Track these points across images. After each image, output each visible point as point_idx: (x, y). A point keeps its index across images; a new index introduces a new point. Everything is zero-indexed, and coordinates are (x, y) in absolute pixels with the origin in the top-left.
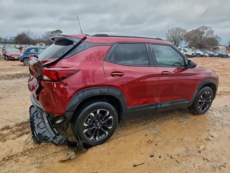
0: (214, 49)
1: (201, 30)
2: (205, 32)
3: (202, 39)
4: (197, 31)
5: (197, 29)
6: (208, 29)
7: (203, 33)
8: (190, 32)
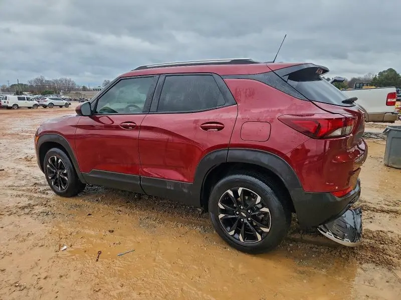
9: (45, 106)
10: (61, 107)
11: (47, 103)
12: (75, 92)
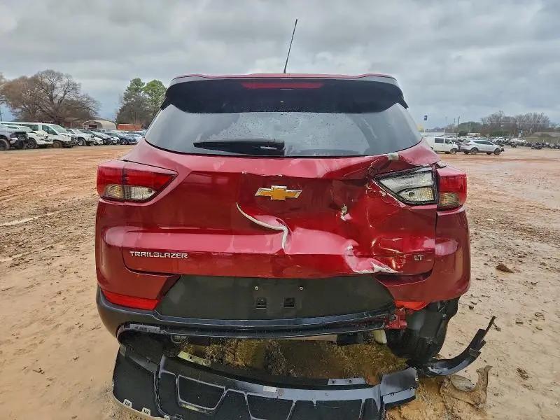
0: (90, 126)
1: (46, 81)
2: (58, 84)
3: (56, 101)
4: (35, 80)
5: (36, 76)
6: (65, 80)
7: (53, 87)
8: (15, 81)
9: (467, 152)
10: (489, 153)
11: (469, 148)
12: (539, 134)
